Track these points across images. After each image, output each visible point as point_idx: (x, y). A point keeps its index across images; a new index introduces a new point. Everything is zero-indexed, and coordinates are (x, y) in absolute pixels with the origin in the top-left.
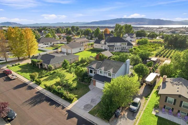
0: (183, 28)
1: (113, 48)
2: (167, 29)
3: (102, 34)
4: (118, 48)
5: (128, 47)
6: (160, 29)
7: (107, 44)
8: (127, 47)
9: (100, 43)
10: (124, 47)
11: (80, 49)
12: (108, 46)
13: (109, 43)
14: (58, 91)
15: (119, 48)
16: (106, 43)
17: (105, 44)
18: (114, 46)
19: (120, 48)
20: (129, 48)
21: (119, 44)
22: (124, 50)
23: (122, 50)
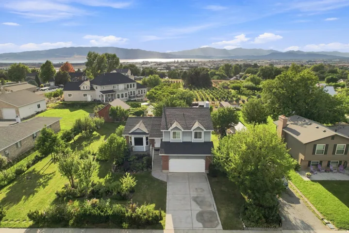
0: (175, 62)
1: (112, 95)
2: (155, 65)
3: (64, 73)
4: (122, 95)
5: (139, 91)
6: (146, 64)
7: (99, 89)
8: (137, 93)
9: (79, 89)
10: (131, 92)
11: (39, 106)
12: (103, 92)
13: (103, 86)
14: (102, 214)
15: (124, 95)
16: (95, 86)
17: (92, 89)
18: (112, 91)
19: (126, 94)
20: (141, 92)
21: (121, 86)
22: (134, 97)
23: (130, 97)
